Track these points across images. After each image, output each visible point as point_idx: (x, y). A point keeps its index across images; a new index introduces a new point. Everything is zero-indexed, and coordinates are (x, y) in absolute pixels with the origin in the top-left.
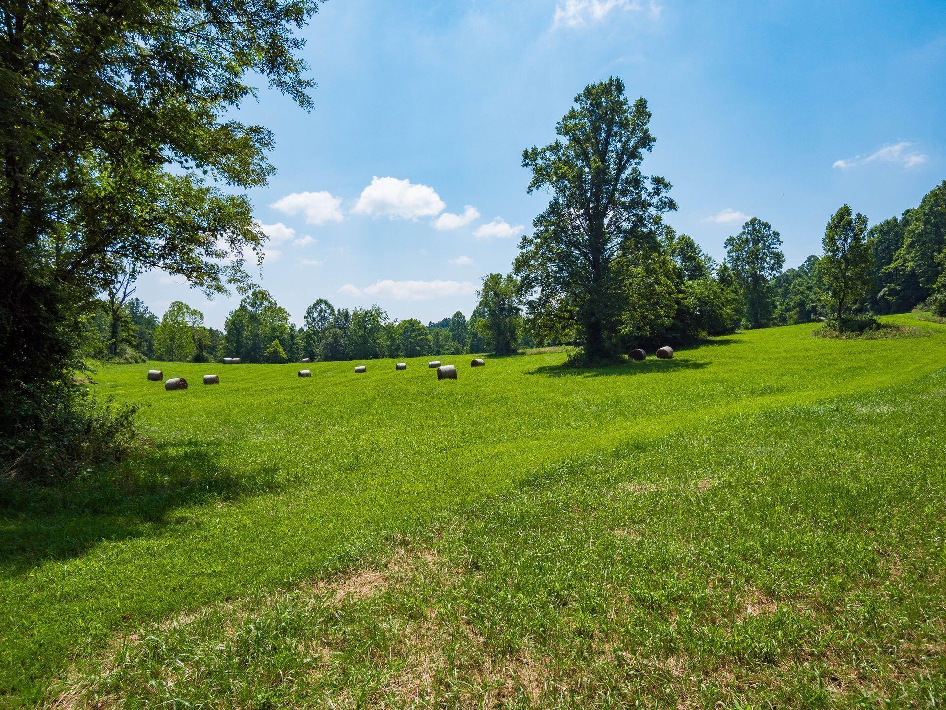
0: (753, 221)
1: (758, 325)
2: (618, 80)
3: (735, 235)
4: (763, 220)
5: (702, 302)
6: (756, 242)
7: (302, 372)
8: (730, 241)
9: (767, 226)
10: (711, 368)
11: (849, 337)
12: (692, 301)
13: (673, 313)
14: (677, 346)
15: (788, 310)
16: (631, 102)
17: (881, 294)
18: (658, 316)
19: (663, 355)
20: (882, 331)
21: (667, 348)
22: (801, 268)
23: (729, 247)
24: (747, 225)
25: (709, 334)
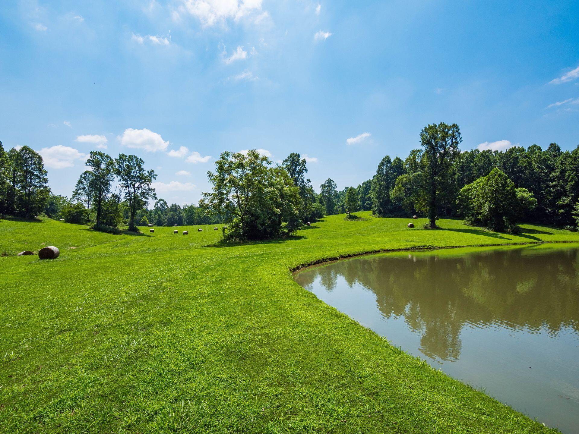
0: (329, 179)
1: (330, 214)
2: (298, 154)
3: (323, 184)
4: (332, 179)
5: (316, 210)
6: (329, 186)
7: (200, 229)
8: (322, 186)
9: (333, 181)
10: (321, 228)
11: (351, 221)
12: (314, 209)
13: (311, 214)
14: (311, 222)
15: (339, 207)
16: (302, 159)
17: (365, 204)
18: (307, 215)
19: (308, 224)
20: (358, 219)
21: (309, 223)
22: (343, 191)
23: (321, 188)
24: (327, 180)
25: (318, 218)
